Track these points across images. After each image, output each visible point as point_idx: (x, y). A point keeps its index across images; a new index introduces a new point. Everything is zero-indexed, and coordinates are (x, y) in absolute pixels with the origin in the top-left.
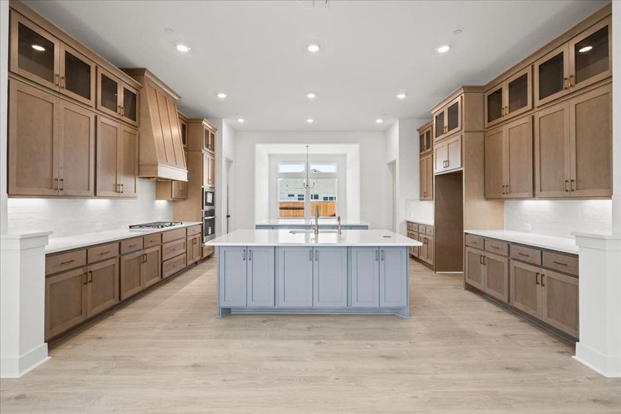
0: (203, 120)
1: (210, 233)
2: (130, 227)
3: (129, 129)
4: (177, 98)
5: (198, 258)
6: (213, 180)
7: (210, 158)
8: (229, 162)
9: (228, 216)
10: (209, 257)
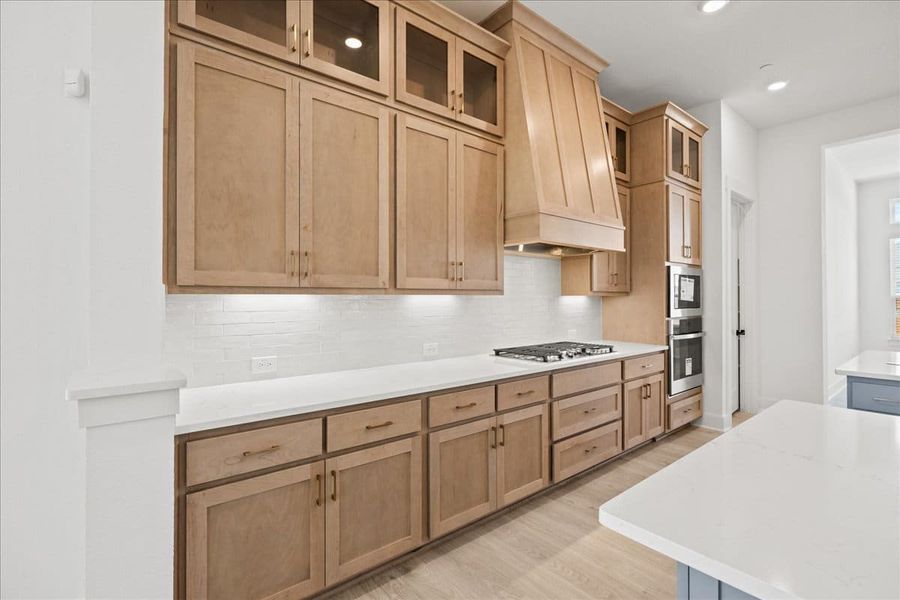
0: (665, 106)
1: (689, 371)
2: (498, 353)
3: (479, 143)
4: (599, 68)
5: (658, 431)
6: (697, 248)
7: (688, 195)
8: (741, 204)
9: (740, 333)
10: (688, 427)
